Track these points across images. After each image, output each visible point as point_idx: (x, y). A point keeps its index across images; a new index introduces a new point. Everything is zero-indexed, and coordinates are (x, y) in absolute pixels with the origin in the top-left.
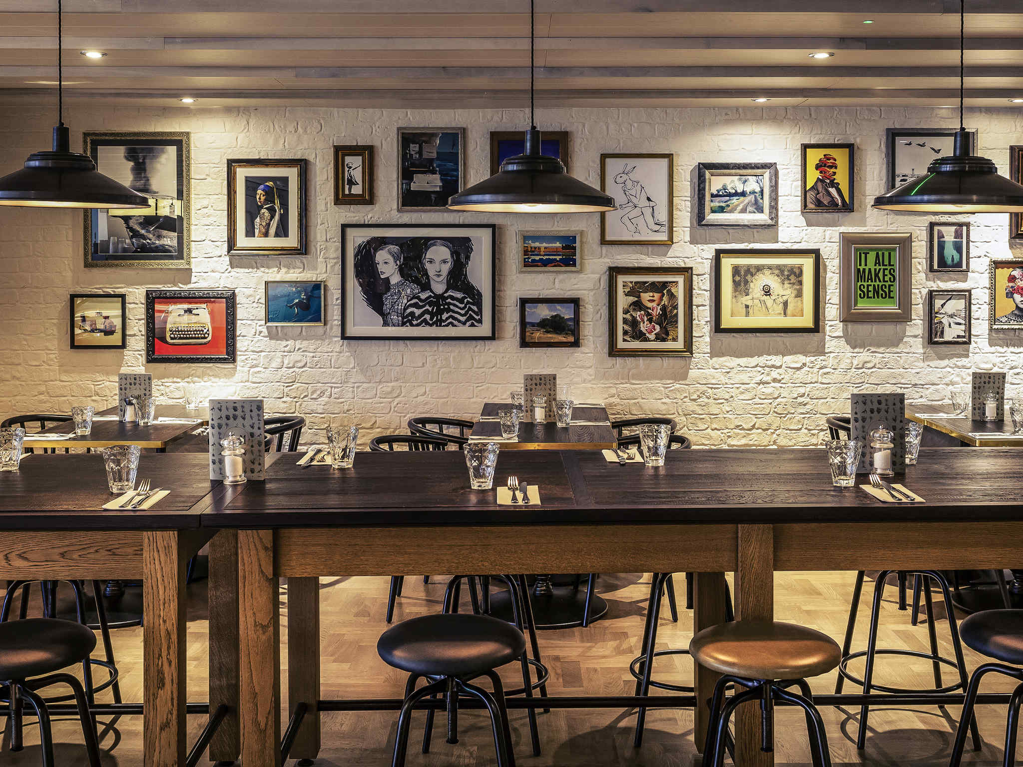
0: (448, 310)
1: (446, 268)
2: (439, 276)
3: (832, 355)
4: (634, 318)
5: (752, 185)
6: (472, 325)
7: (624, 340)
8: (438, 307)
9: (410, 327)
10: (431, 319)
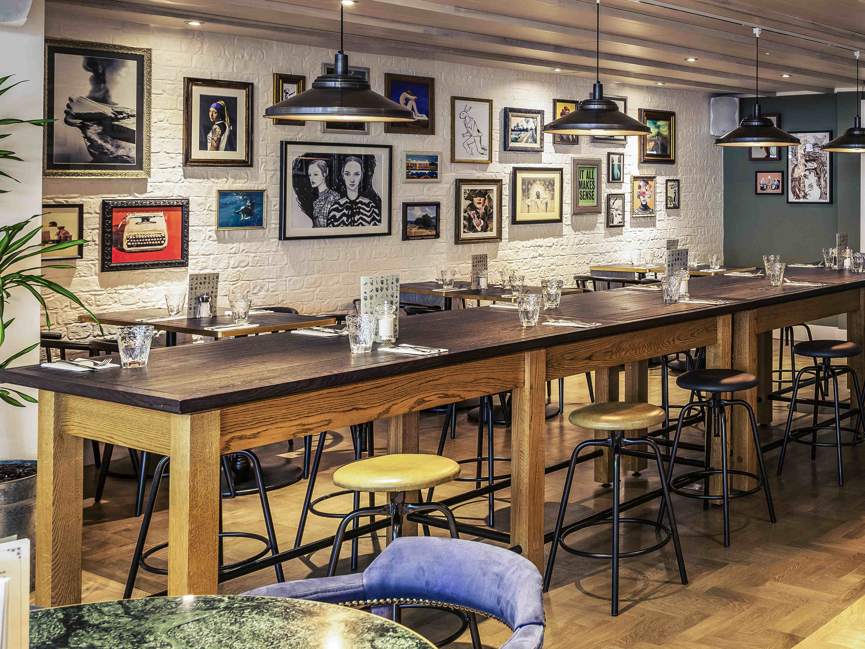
0: (359, 213)
1: (358, 179)
2: (353, 185)
3: (566, 237)
4: (470, 215)
5: (531, 125)
6: (375, 224)
7: (464, 232)
8: (352, 212)
9: (332, 228)
10: (347, 221)
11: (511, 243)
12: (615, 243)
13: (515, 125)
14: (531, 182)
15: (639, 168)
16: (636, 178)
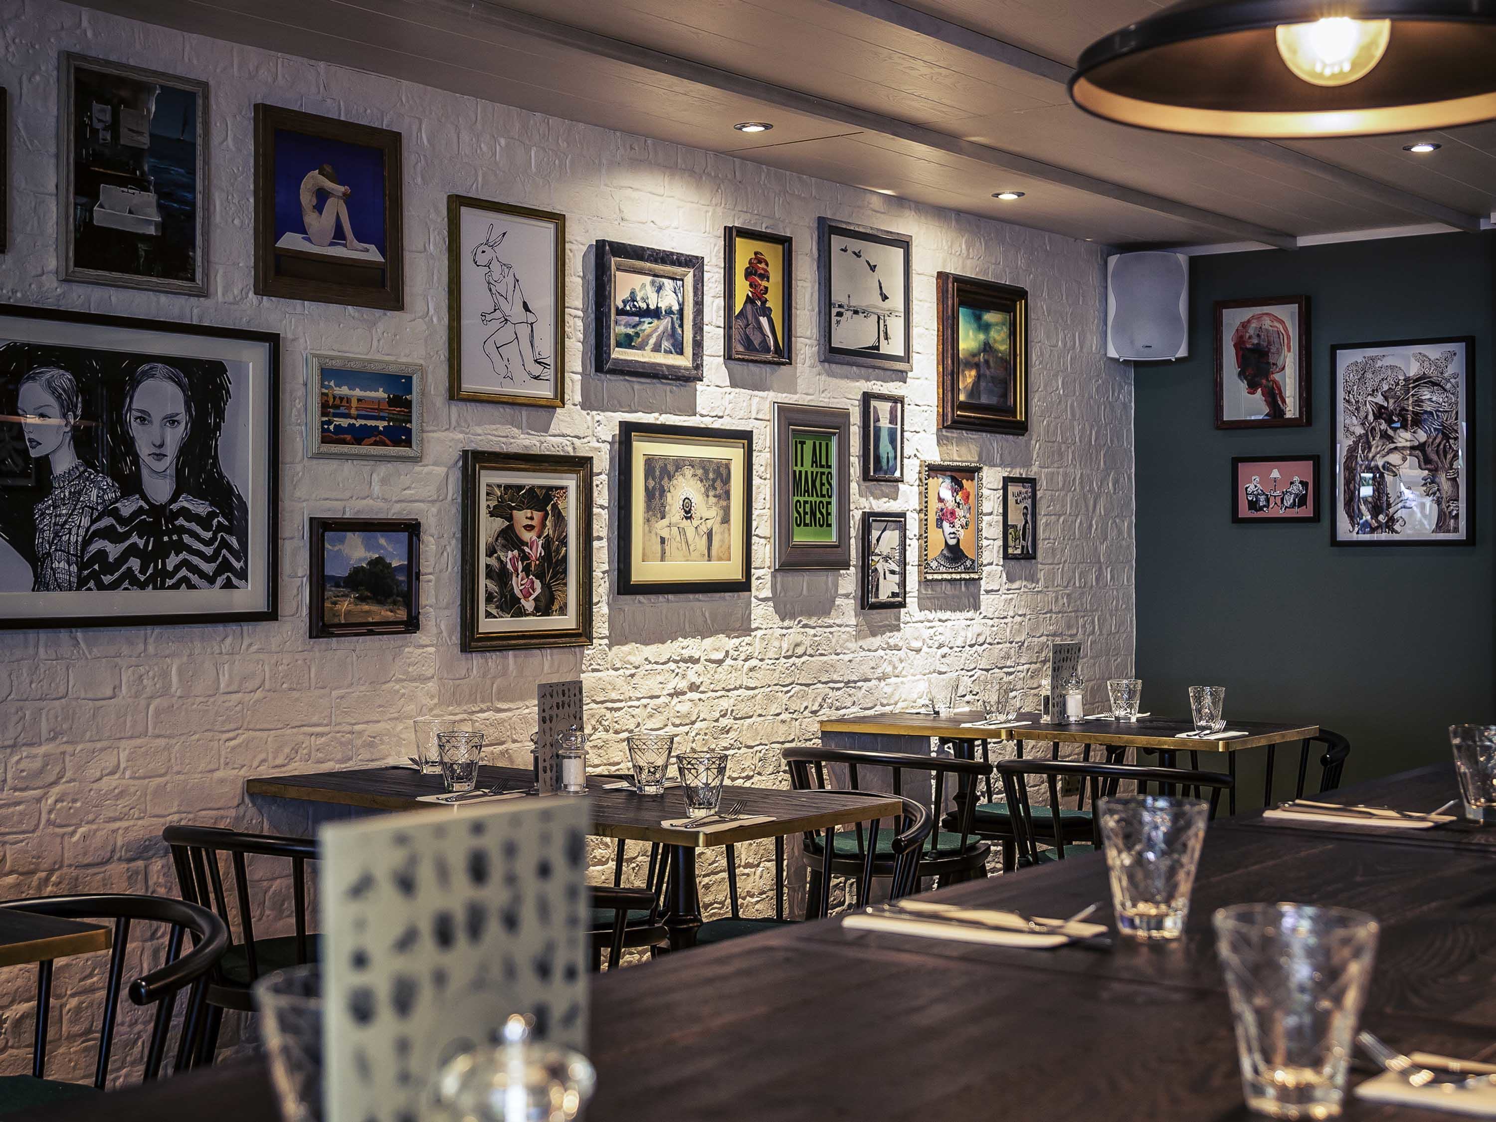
0: (180, 547)
1: (174, 437)
2: (160, 456)
3: (759, 633)
4: (503, 564)
6: (228, 585)
7: (489, 615)
8: (158, 543)
9: (95, 592)
10: (143, 571)
11: (615, 649)
12: (881, 653)
13: (626, 295)
14: (671, 468)
15: (940, 440)
16: (933, 470)
